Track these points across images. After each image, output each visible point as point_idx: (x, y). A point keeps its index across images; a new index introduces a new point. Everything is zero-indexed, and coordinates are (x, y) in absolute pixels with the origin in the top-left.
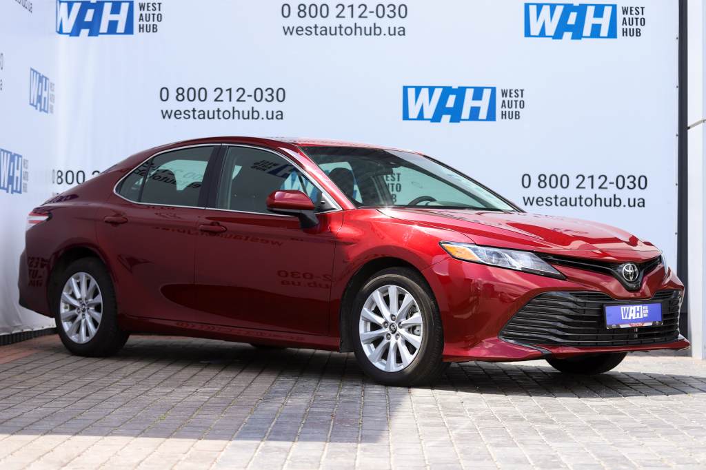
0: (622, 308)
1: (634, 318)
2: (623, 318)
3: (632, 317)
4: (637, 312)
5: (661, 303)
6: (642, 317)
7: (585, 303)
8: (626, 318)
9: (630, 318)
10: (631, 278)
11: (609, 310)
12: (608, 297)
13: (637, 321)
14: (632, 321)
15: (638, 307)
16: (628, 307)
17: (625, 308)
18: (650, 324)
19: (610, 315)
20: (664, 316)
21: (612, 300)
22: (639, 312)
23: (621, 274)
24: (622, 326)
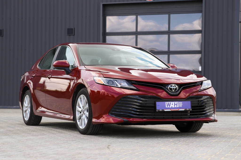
0: (166, 103)
1: (173, 107)
2: (166, 107)
3: (172, 107)
4: (175, 104)
5: (191, 101)
6: (178, 106)
7: (146, 100)
8: (168, 107)
9: (171, 107)
10: (173, 91)
11: (158, 103)
12: (159, 98)
13: (175, 108)
14: (172, 108)
15: (176, 103)
16: (170, 103)
17: (168, 103)
18: (183, 110)
19: (158, 105)
20: (192, 107)
21: (161, 99)
22: (177, 105)
23: (168, 89)
24: (165, 110)
